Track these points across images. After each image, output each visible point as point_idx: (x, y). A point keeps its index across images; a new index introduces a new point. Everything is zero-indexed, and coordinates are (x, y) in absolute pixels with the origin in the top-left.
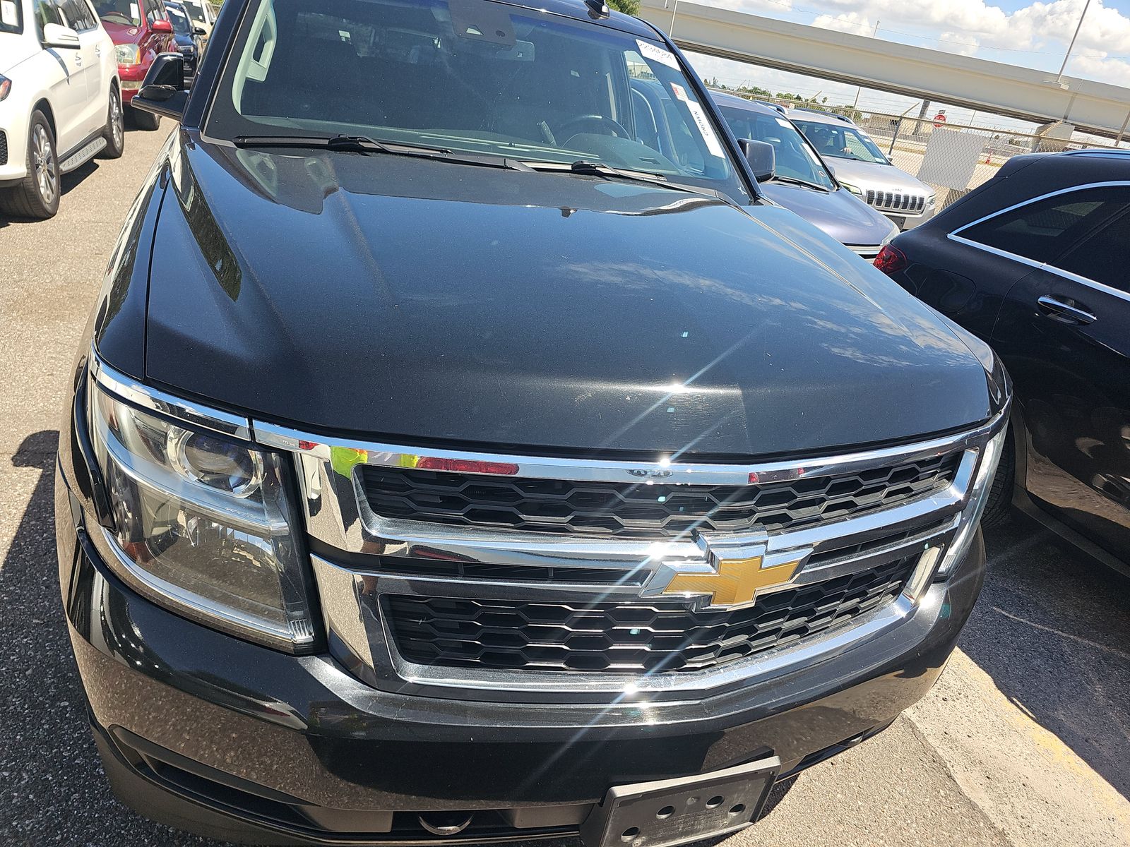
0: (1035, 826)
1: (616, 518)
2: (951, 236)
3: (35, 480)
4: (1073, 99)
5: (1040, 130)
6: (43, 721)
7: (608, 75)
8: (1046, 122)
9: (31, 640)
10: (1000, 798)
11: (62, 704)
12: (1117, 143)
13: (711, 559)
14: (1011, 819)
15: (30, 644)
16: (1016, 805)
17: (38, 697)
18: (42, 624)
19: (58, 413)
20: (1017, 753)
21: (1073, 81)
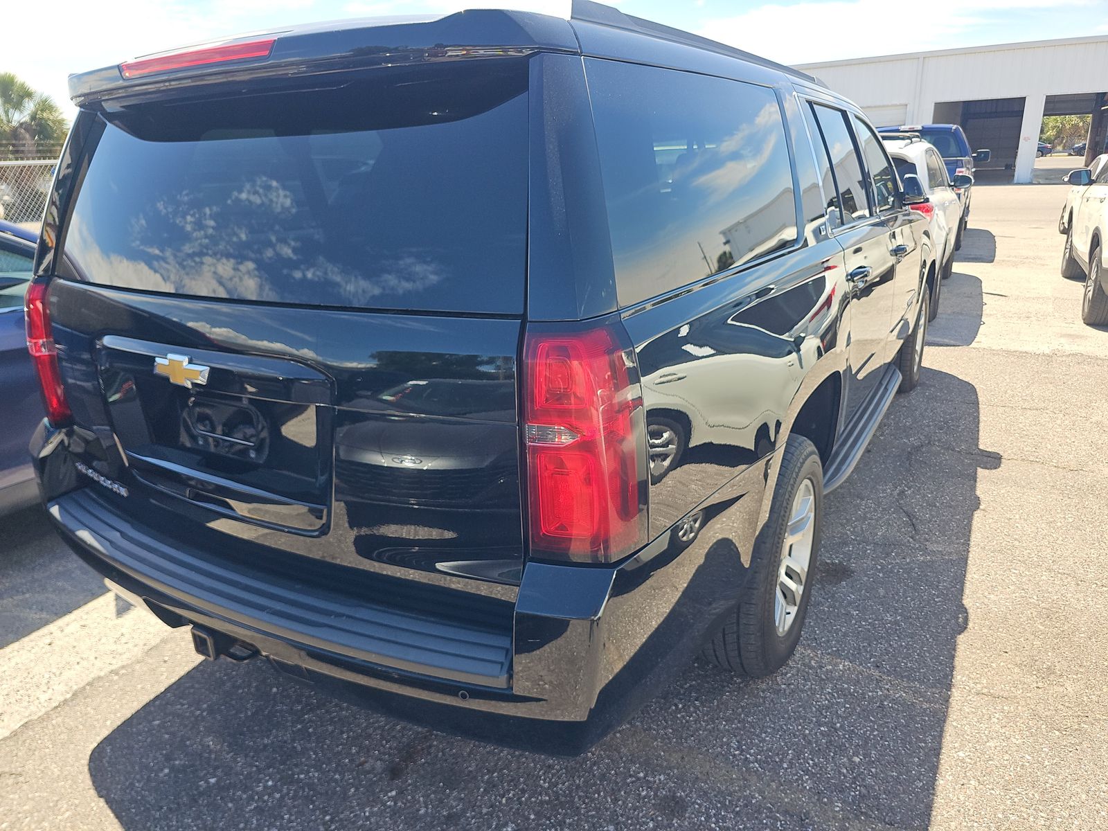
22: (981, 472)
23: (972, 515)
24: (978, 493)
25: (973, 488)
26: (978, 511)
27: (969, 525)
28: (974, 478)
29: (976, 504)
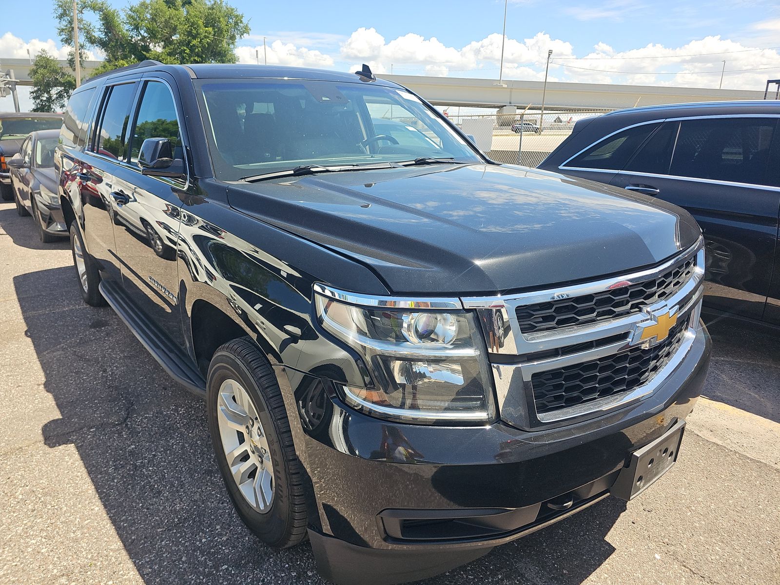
0: (745, 445)
1: (612, 308)
2: (561, 167)
3: (74, 452)
4: (511, 92)
5: (498, 112)
6: (221, 581)
7: (358, 113)
8: (501, 107)
9: (167, 541)
10: (722, 438)
11: (223, 568)
12: (542, 112)
13: (654, 318)
14: (734, 445)
15: (169, 544)
16: (731, 439)
17: (204, 570)
18: (165, 530)
19: (49, 408)
20: (714, 416)
21: (508, 82)
22: (57, 415)
23: (46, 378)
24: (50, 396)
25: (56, 398)
26: (43, 382)
27: (45, 371)
28: (59, 406)
29: (48, 386)
